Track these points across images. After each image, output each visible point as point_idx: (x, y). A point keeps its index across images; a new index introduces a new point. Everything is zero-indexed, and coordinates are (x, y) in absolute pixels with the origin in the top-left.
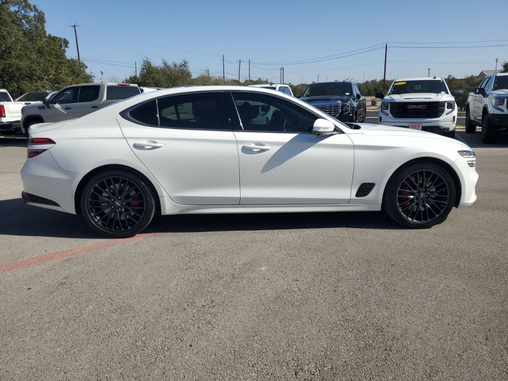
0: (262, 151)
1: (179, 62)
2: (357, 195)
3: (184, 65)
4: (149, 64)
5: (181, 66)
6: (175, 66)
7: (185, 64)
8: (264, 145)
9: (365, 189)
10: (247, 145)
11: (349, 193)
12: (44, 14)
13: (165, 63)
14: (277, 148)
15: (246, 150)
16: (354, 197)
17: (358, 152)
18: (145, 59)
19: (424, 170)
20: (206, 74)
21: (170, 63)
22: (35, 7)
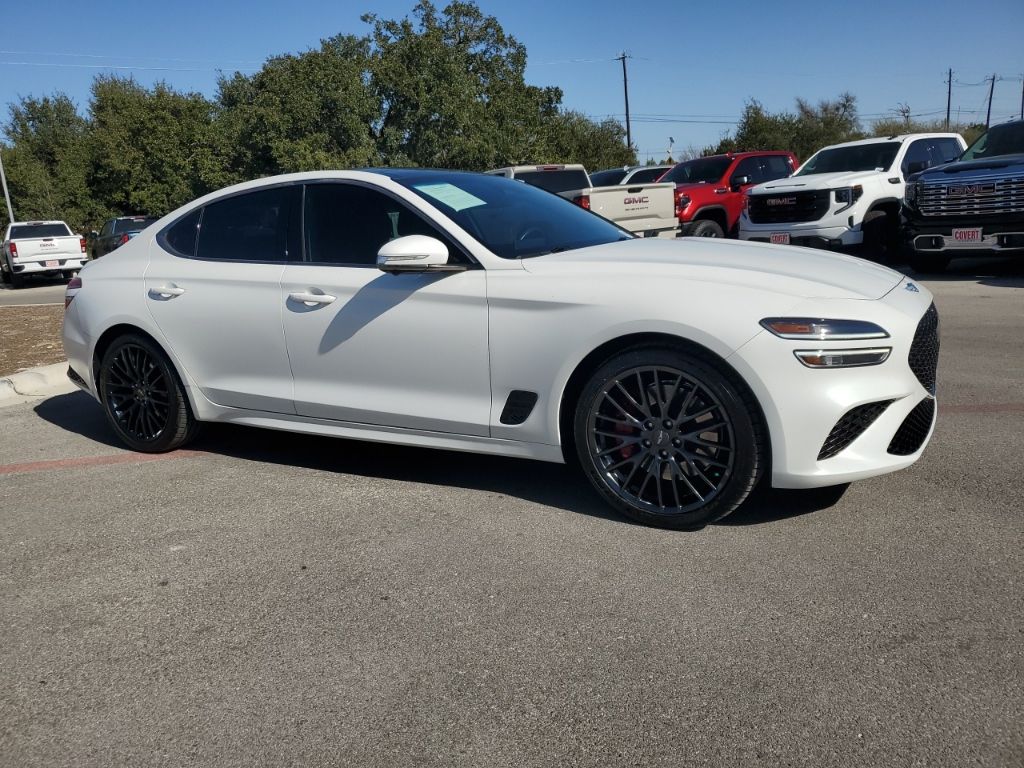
0: (321, 305)
1: (833, 98)
2: (504, 419)
3: (844, 106)
4: (757, 111)
5: (837, 109)
6: (825, 109)
7: (847, 103)
8: (323, 294)
9: (519, 406)
10: (297, 295)
11: (487, 412)
12: (525, 49)
13: (802, 107)
14: (345, 300)
15: (295, 305)
16: (496, 422)
17: (499, 315)
18: (751, 103)
19: (655, 369)
20: (901, 120)
21: (814, 104)
22: (511, 38)
